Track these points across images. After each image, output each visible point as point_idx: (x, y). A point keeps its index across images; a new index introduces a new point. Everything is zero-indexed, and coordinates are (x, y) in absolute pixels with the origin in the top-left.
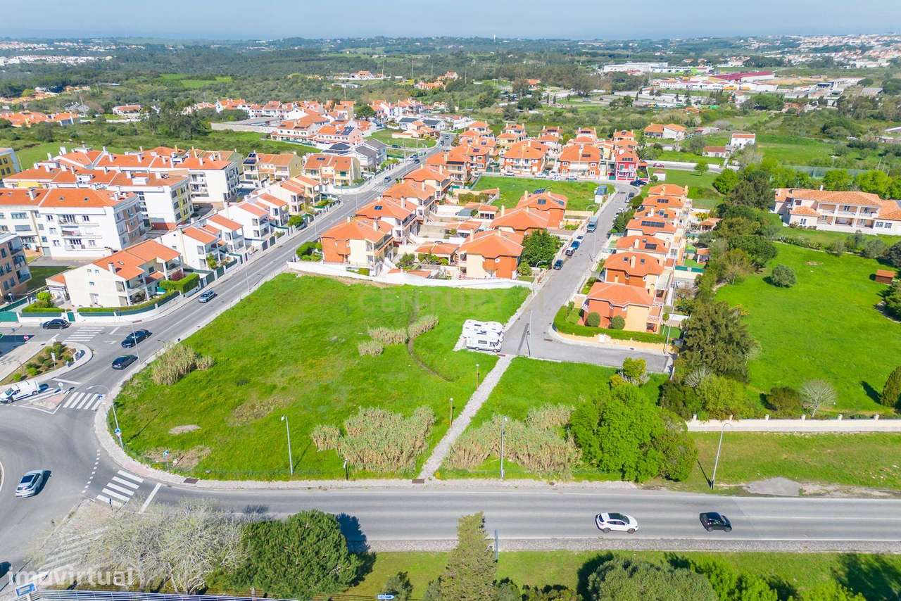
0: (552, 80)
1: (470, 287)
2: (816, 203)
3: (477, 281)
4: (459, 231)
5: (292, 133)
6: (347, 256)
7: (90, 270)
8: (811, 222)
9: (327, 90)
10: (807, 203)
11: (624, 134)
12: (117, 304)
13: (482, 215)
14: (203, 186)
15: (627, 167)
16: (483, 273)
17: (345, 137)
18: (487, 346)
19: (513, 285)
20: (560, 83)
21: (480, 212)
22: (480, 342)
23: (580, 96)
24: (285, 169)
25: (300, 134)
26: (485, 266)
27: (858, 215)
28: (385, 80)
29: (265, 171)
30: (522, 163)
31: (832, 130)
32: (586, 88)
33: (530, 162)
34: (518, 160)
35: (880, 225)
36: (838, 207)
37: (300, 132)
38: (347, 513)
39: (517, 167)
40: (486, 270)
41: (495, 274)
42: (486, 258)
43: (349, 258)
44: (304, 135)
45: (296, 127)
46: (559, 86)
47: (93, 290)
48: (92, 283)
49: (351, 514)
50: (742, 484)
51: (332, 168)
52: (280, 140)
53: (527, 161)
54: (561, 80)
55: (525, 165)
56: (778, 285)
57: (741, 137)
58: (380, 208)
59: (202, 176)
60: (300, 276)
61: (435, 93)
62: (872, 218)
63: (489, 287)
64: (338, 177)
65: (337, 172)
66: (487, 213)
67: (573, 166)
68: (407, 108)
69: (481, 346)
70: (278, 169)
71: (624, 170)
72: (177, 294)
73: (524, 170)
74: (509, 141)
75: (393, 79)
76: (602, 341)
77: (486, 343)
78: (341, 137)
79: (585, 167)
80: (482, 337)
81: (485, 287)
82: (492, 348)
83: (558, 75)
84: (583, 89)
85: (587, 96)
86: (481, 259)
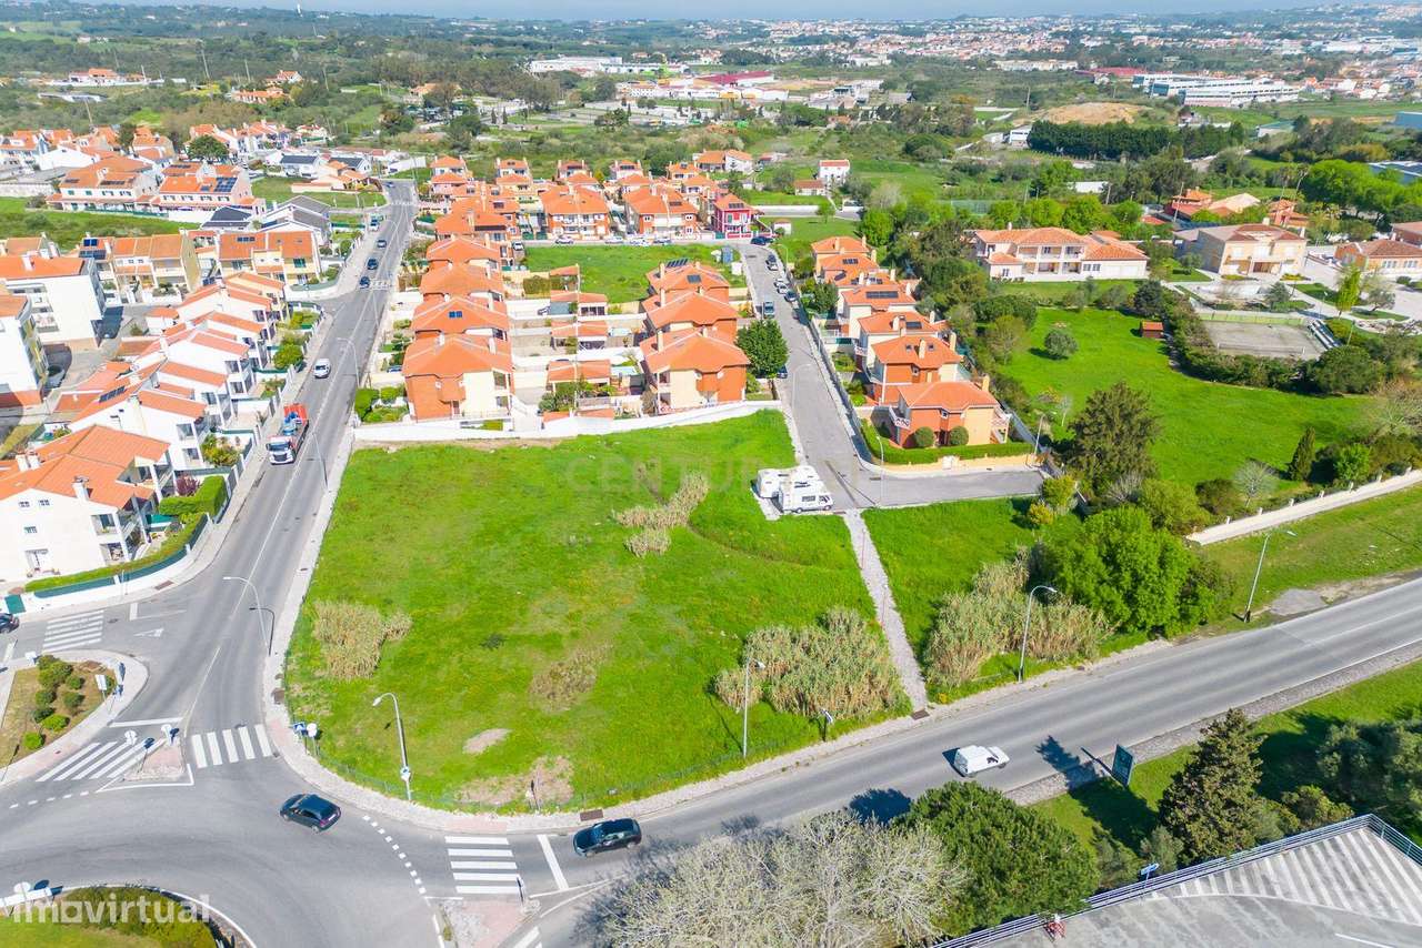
0: (477, 85)
1: (688, 423)
2: (1014, 246)
3: (695, 413)
4: (580, 339)
5: (97, 193)
6: (456, 404)
7: (25, 504)
8: (1015, 272)
10: (1002, 248)
11: (684, 167)
13: (585, 310)
14: (44, 310)
15: (736, 218)
16: (698, 398)
17: (223, 195)
18: (815, 504)
19: (756, 409)
20: (492, 90)
21: (580, 306)
22: (804, 498)
23: (538, 110)
24: (176, 263)
25: (117, 195)
26: (700, 387)
27: (1063, 258)
28: (153, 86)
29: (127, 270)
30: (579, 221)
31: (922, 150)
32: (545, 98)
33: (591, 220)
34: (572, 218)
35: (1088, 268)
36: (1039, 251)
37: (116, 192)
38: (877, 787)
39: (572, 229)
40: (701, 392)
41: (715, 397)
42: (703, 374)
43: (462, 407)
44: (126, 197)
45: (105, 183)
46: (493, 95)
47: (34, 542)
48: (30, 529)
49: (883, 786)
50: (1267, 608)
51: (278, 255)
52: (81, 208)
53: (586, 217)
54: (493, 84)
55: (585, 224)
56: (1055, 357)
57: (831, 164)
58: (460, 314)
59: (37, 291)
60: (393, 449)
61: (277, 110)
62: (1078, 260)
63: (717, 418)
64: (290, 269)
65: (287, 260)
66: (593, 305)
67: (659, 222)
68: (265, 138)
69: (806, 505)
70: (157, 264)
71: (735, 223)
72: (204, 520)
73: (583, 232)
74: (520, 187)
75: (170, 84)
76: (949, 465)
77: (813, 498)
78: (215, 197)
79: (678, 221)
80: (806, 492)
81: (709, 420)
82: (823, 504)
83: (487, 76)
84: (539, 97)
85: (548, 111)
86: (692, 376)
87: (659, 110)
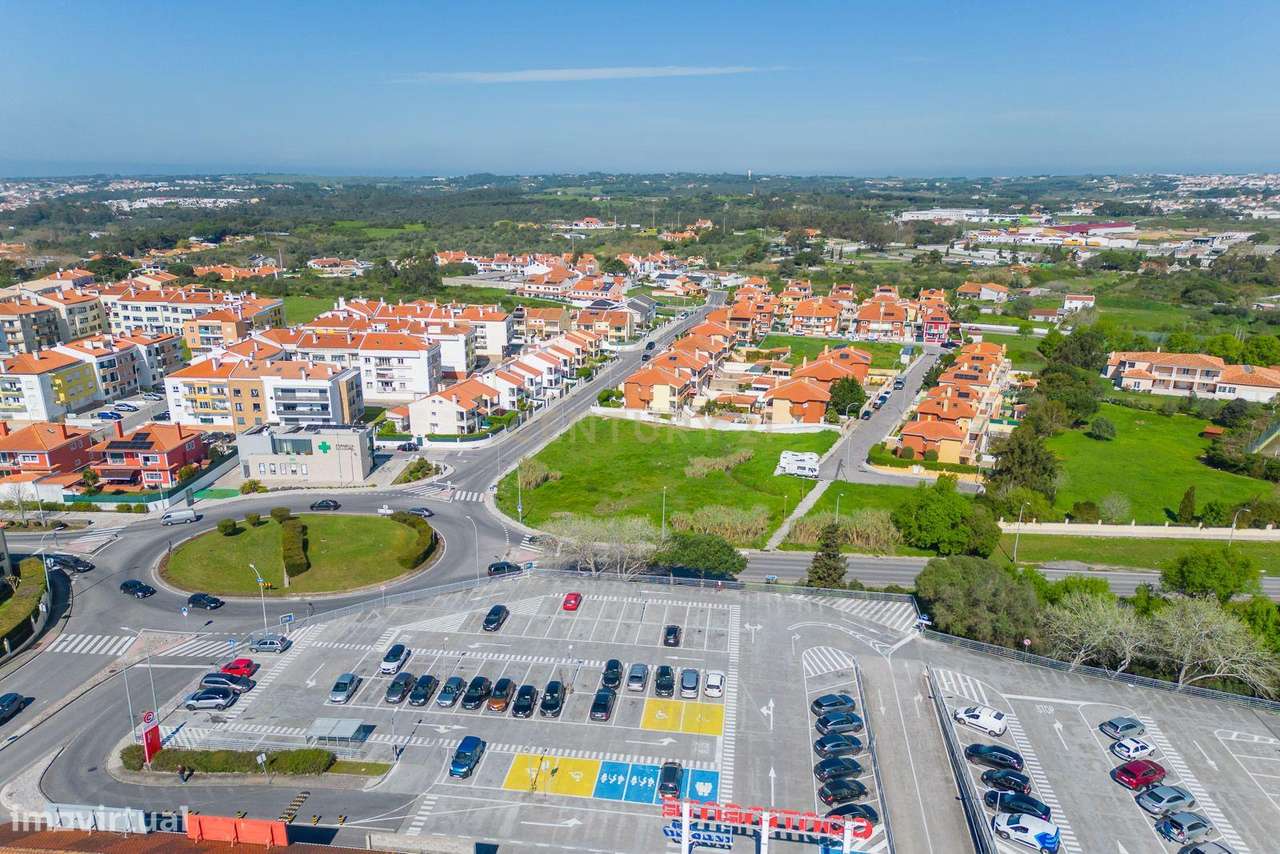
0: (835, 230)
2: (1152, 365)
3: (784, 426)
4: (754, 385)
5: (542, 288)
6: (648, 403)
7: (434, 401)
8: (1145, 385)
9: (547, 242)
10: (1141, 366)
11: (932, 293)
12: (454, 431)
13: (775, 372)
14: (482, 338)
15: (937, 328)
16: (789, 417)
17: (604, 293)
18: (806, 472)
19: (821, 430)
20: (846, 234)
21: (772, 369)
22: (799, 467)
23: (873, 250)
24: (555, 324)
25: (551, 290)
26: (792, 412)
27: (1197, 379)
28: (618, 229)
29: (533, 326)
30: (813, 321)
31: (1195, 294)
32: (880, 240)
33: (822, 321)
34: (809, 318)
36: (1175, 370)
37: (551, 288)
39: (808, 326)
40: (793, 415)
41: (802, 420)
42: (794, 403)
43: (651, 404)
44: (556, 291)
45: (547, 283)
46: (845, 238)
47: (434, 420)
48: (434, 413)
51: (607, 324)
52: (527, 296)
53: (819, 319)
54: (847, 230)
55: (817, 324)
56: (1098, 438)
57: (1076, 299)
58: (675, 359)
59: (482, 327)
60: (605, 419)
61: (686, 246)
62: (1213, 382)
64: (613, 332)
65: (611, 327)
66: (781, 370)
67: (872, 326)
68: (660, 263)
69: (800, 472)
70: (547, 324)
71: (933, 331)
72: (502, 428)
73: (815, 329)
74: (794, 299)
75: (629, 228)
76: (915, 471)
77: (804, 468)
78: (600, 294)
79: (887, 327)
80: (801, 464)
81: (791, 432)
82: (811, 473)
83: (844, 224)
84: (877, 241)
85: (882, 250)
86: (787, 404)
87: (983, 252)
